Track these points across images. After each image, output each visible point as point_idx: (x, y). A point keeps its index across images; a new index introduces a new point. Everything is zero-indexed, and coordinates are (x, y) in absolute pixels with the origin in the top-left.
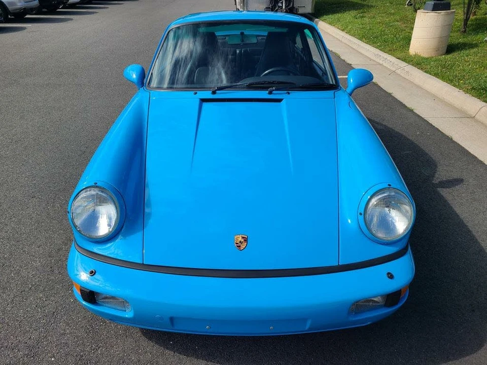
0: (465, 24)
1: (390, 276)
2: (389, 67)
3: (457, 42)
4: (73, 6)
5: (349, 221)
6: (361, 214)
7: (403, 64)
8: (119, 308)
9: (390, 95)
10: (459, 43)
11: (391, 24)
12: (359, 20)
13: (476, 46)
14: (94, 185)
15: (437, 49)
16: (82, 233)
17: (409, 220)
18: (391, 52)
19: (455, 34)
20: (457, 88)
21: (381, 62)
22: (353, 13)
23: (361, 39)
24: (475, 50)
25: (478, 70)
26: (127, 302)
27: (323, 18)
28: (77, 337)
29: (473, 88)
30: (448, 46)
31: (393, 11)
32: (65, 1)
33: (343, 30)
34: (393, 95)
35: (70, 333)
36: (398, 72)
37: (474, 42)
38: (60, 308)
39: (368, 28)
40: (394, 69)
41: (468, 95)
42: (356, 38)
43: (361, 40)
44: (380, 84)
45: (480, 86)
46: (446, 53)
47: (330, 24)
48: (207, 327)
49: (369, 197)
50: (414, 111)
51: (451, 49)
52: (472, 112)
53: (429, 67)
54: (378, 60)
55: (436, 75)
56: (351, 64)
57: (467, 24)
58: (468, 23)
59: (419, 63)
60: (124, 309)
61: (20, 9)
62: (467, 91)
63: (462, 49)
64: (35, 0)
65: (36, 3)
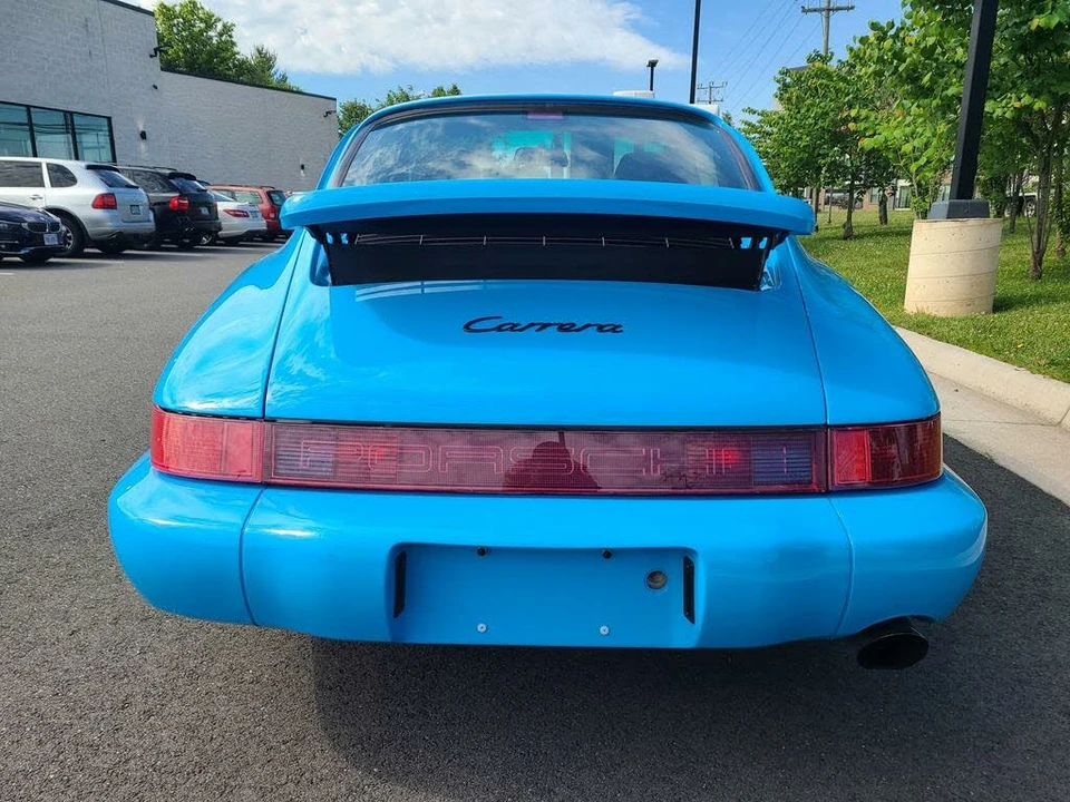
0: (1038, 263)
3: (1020, 293)
10: (1024, 295)
15: (970, 303)
20: (1013, 364)
41: (1040, 376)
46: (992, 310)
51: (1003, 305)
52: (1053, 416)
53: (946, 330)
57: (1041, 262)
59: (923, 325)
61: (111, 233)
62: (1036, 371)
63: (1029, 304)
64: (149, 221)
65: (150, 226)
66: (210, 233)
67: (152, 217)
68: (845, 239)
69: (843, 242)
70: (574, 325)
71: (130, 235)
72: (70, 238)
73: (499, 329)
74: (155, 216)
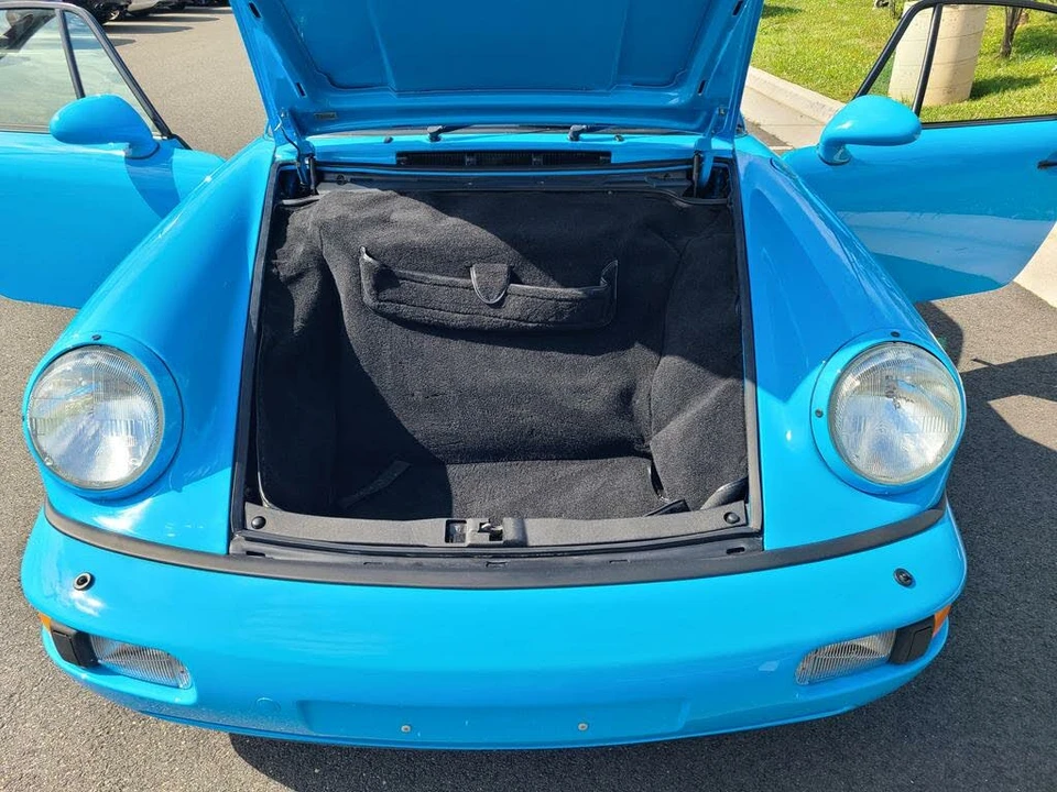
0: (1009, 39)
1: (906, 579)
3: (993, 74)
4: (143, 15)
5: (789, 436)
6: (820, 414)
8: (158, 679)
10: (998, 78)
11: (843, 44)
13: (1034, 81)
14: (92, 341)
15: (950, 91)
16: (60, 473)
17: (952, 429)
23: (778, 74)
24: (1035, 89)
26: (177, 662)
28: (66, 759)
30: (973, 83)
31: (846, 18)
32: (122, 4)
35: (50, 748)
37: (1031, 75)
38: (28, 683)
39: (794, 52)
43: (779, 76)
46: (971, 97)
48: (403, 728)
49: (839, 371)
51: (980, 89)
54: (819, 116)
56: (758, 125)
57: (1013, 34)
58: (1015, 36)
60: (174, 683)
63: (1006, 89)
66: (120, 8)
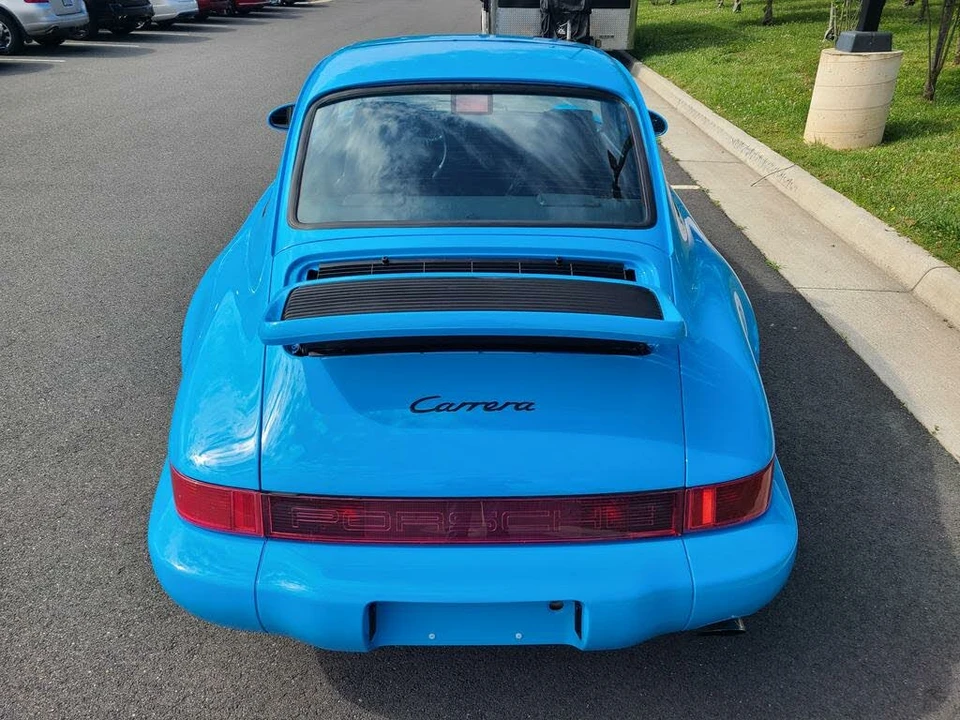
0: (933, 81)
2: (756, 169)
3: (910, 118)
7: (784, 163)
9: (739, 231)
10: (913, 122)
11: (782, 77)
12: (719, 68)
13: (949, 128)
15: (862, 134)
18: (765, 137)
19: (908, 102)
20: (885, 222)
21: (742, 157)
22: (712, 51)
23: (712, 107)
24: (945, 137)
25: (938, 184)
27: (648, 62)
29: (918, 225)
30: (886, 127)
31: (793, 50)
32: (147, 15)
33: (683, 87)
34: (746, 232)
36: (772, 179)
37: (946, 121)
39: (734, 84)
40: (764, 173)
41: (904, 239)
42: (704, 103)
43: (712, 109)
44: (725, 207)
45: (934, 219)
46: (883, 141)
47: (661, 73)
50: (781, 271)
51: (892, 134)
52: (909, 281)
53: (836, 171)
54: (737, 153)
55: (846, 191)
56: (678, 160)
57: (935, 80)
58: (940, 77)
59: (816, 162)
61: (47, 28)
62: (902, 232)
63: (917, 135)
64: (81, 12)
65: (83, 17)
66: (143, 19)
67: (84, 7)
68: (765, 24)
69: (762, 28)
70: (496, 404)
71: (65, 28)
72: (7, 34)
73: (438, 409)
74: (87, 6)
